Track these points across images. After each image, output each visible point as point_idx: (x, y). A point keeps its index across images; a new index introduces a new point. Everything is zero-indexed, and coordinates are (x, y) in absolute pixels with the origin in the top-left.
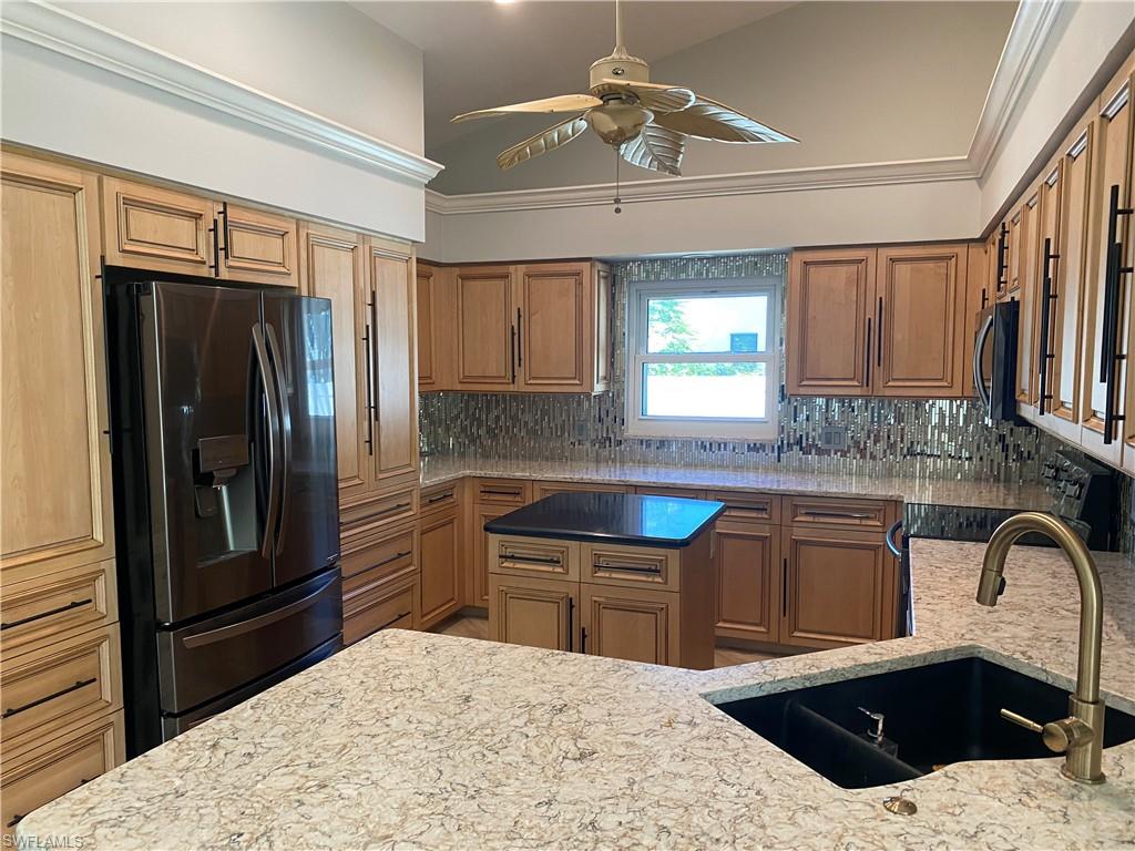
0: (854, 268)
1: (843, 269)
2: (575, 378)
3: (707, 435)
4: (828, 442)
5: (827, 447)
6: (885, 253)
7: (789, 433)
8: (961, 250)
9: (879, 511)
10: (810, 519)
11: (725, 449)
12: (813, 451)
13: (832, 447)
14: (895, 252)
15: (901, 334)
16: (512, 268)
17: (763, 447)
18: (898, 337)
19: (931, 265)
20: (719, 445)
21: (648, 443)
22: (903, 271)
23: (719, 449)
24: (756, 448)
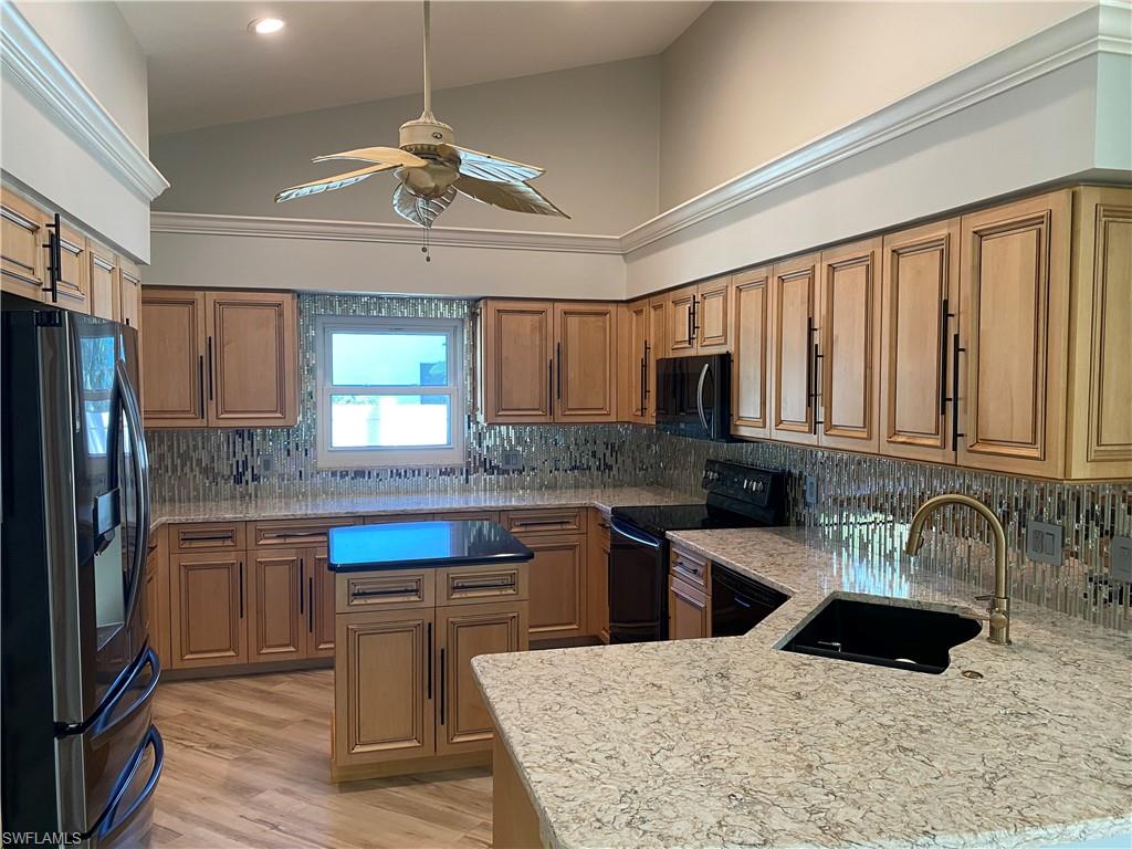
0: (536, 317)
1: (528, 319)
2: (276, 412)
3: (401, 463)
4: (508, 463)
5: (507, 467)
6: (560, 307)
7: (475, 457)
8: (612, 308)
9: (575, 516)
10: (522, 529)
11: (419, 475)
12: (496, 472)
13: (510, 467)
14: (567, 307)
15: (573, 372)
16: (198, 295)
17: (453, 471)
18: (571, 375)
19: (593, 318)
20: (414, 472)
21: (344, 474)
22: (573, 321)
23: (414, 476)
24: (448, 472)
